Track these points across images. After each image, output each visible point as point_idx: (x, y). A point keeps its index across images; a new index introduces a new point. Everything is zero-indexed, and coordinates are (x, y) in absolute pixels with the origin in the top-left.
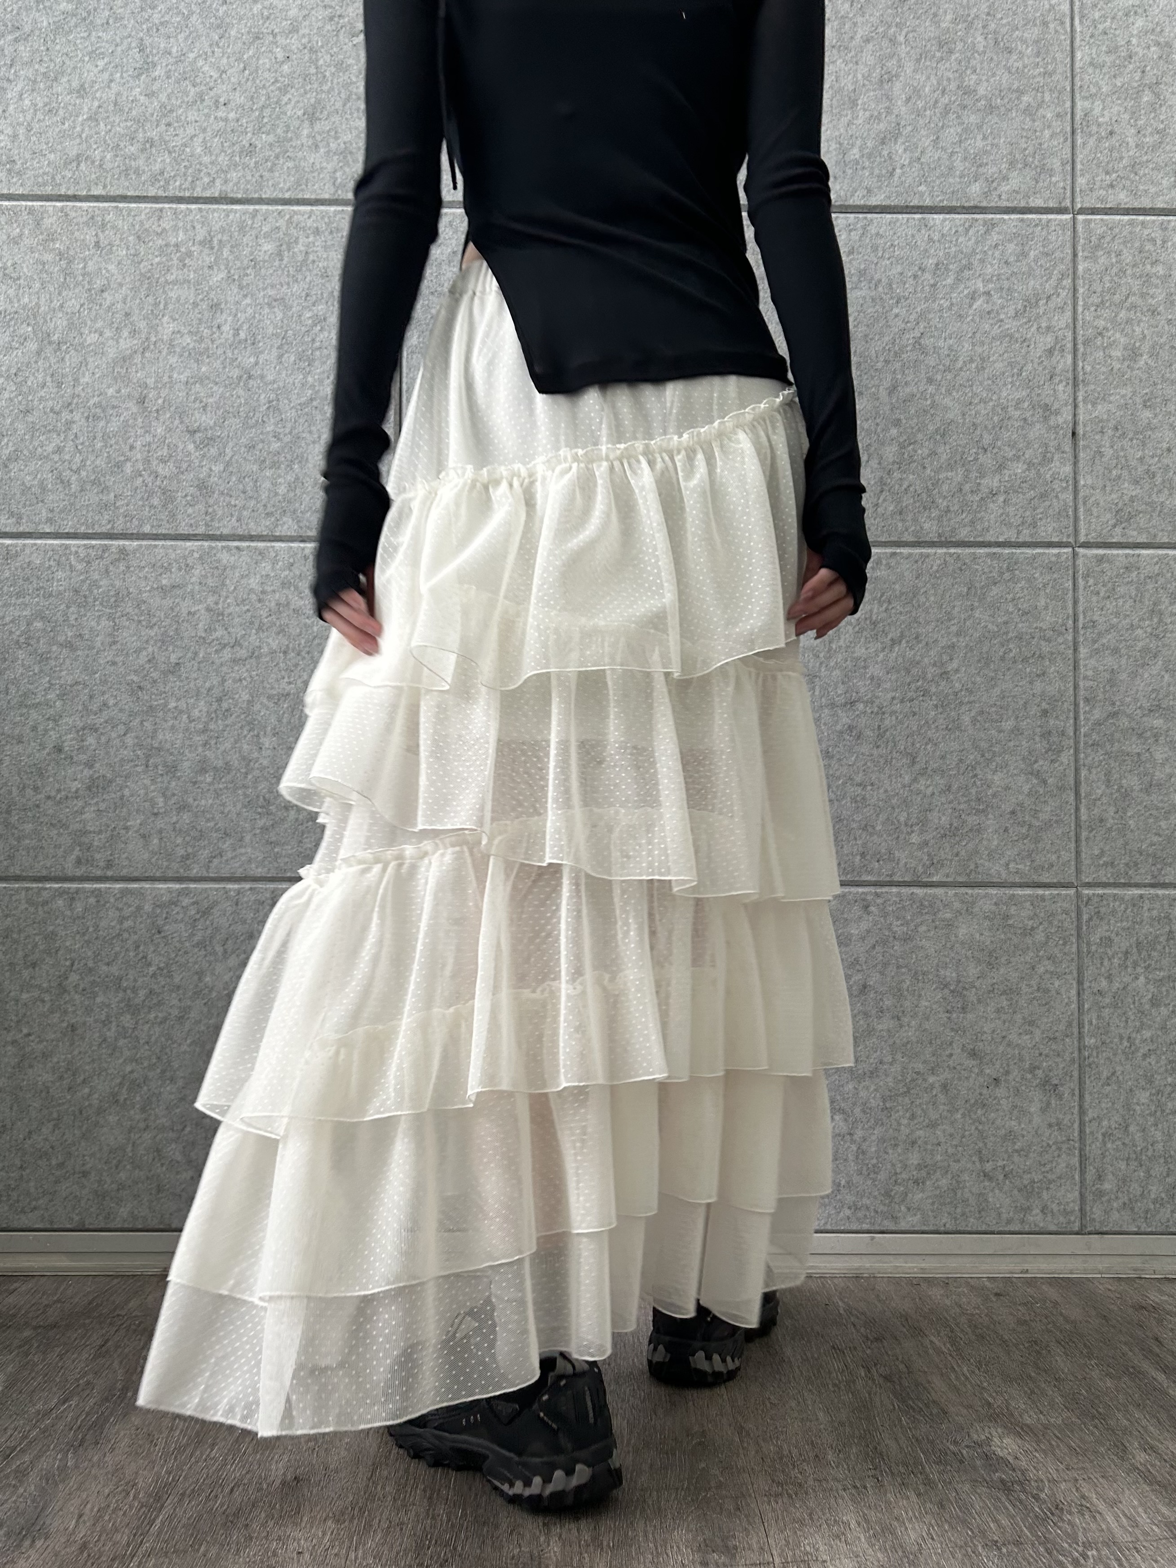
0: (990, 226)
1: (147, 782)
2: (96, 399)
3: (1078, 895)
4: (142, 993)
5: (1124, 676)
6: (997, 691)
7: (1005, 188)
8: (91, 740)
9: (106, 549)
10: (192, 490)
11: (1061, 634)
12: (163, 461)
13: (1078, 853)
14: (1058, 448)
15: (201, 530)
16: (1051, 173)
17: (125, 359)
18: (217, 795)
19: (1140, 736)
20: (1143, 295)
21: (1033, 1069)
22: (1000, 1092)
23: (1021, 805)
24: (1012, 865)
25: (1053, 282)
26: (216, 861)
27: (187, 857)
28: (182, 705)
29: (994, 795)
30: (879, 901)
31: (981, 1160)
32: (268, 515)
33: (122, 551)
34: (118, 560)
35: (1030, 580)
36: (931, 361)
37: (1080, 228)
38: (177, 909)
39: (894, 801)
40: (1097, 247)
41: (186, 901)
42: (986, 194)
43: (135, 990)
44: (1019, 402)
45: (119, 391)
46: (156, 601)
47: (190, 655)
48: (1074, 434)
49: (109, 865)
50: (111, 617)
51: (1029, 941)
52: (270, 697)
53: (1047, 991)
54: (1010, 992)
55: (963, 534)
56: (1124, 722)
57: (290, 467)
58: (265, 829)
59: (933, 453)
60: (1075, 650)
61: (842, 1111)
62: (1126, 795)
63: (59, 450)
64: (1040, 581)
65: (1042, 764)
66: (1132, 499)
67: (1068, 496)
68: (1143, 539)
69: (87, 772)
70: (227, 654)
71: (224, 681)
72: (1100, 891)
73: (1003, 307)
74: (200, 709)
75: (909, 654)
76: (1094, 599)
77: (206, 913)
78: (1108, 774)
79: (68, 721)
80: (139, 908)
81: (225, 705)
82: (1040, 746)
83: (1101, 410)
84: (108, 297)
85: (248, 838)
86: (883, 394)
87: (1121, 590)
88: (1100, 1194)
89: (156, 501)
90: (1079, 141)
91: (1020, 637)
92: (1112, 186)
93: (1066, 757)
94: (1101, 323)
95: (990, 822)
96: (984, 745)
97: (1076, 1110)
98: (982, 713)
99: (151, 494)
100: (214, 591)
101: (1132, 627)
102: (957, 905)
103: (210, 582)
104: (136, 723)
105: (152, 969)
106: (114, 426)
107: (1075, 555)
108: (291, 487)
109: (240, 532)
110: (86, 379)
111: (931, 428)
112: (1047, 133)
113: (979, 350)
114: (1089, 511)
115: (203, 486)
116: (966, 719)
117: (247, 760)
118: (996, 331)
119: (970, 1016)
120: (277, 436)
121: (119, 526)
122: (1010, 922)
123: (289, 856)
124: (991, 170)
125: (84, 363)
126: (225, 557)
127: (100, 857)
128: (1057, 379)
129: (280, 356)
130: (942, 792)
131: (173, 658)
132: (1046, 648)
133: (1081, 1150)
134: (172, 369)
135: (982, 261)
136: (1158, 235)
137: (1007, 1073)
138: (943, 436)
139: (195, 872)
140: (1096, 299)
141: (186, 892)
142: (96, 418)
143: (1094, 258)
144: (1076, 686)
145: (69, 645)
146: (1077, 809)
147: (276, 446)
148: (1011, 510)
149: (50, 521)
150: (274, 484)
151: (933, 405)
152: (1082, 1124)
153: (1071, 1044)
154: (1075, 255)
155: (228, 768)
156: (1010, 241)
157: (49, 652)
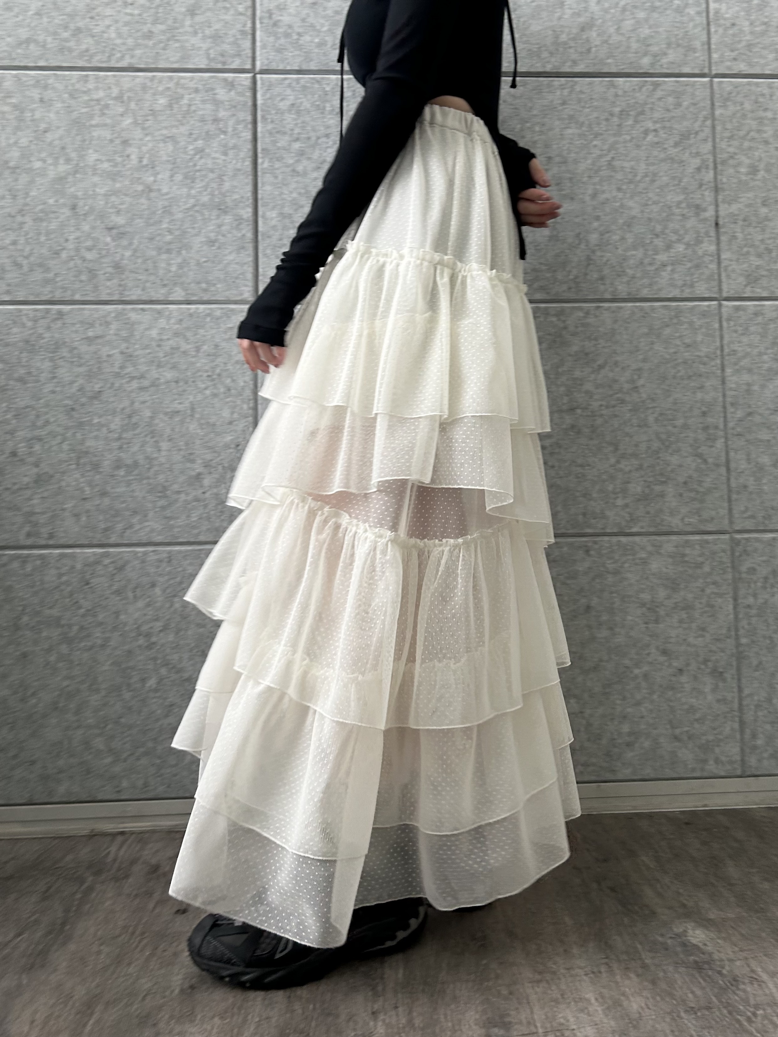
0: (656, 86)
1: (78, 476)
2: (40, 207)
3: (732, 539)
4: (75, 628)
5: (756, 388)
6: (671, 400)
7: (664, 60)
8: (37, 447)
9: (48, 311)
10: (110, 270)
11: (713, 359)
12: (89, 249)
13: (730, 510)
14: (707, 234)
15: (115, 298)
16: (694, 50)
17: (61, 179)
18: (129, 484)
19: (768, 428)
20: (759, 131)
21: (706, 661)
22: (684, 679)
23: (690, 477)
24: (686, 520)
25: (698, 123)
26: (128, 532)
27: (106, 530)
28: (103, 420)
29: (672, 471)
30: (596, 546)
31: (673, 727)
32: (165, 285)
33: (60, 313)
34: (57, 319)
35: (691, 323)
36: (619, 176)
37: (715, 86)
38: (100, 567)
39: (604, 477)
40: (727, 99)
41: (107, 561)
42: (652, 65)
43: (70, 626)
44: (680, 203)
45: (57, 201)
46: (84, 348)
47: (109, 385)
48: (717, 224)
49: (51, 536)
50: (52, 360)
51: (699, 571)
52: (166, 414)
53: (712, 606)
54: (688, 607)
55: (645, 293)
56: (757, 419)
57: (179, 253)
58: (163, 508)
59: (623, 239)
60: (723, 370)
61: (575, 696)
62: (761, 468)
63: (14, 243)
64: (698, 323)
65: (703, 450)
66: (758, 267)
67: (713, 266)
68: (765, 294)
69: (35, 470)
70: (135, 384)
71: (133, 403)
72: (746, 536)
73: (667, 140)
74: (116, 423)
75: (611, 375)
76: (735, 335)
77: (121, 569)
78: (748, 455)
79: (21, 434)
80: (73, 567)
81: (134, 420)
82: (702, 436)
83: (734, 208)
84: (49, 137)
85: (151, 514)
86: (587, 198)
87: (752, 329)
88: (755, 748)
89: (83, 278)
90: (713, 29)
91: (685, 362)
92: (735, 59)
93: (720, 444)
94: (731, 150)
95: (670, 490)
96: (663, 436)
97: (736, 690)
98: (661, 414)
99: (80, 272)
100: (126, 340)
101: (760, 354)
102: (650, 548)
103: (124, 334)
104: (69, 435)
105: (82, 611)
106: (53, 226)
107: (720, 306)
108: (180, 266)
109: (144, 298)
110: (33, 193)
111: (621, 221)
112: (691, 24)
113: (651, 168)
114: (728, 277)
115: (118, 267)
116: (651, 419)
117: (149, 459)
118: (662, 156)
119: (661, 626)
120: (170, 231)
121: (58, 295)
122: (686, 559)
123: (180, 527)
124: (655, 49)
125: (32, 182)
126: (133, 316)
127: (45, 531)
128: (704, 187)
129: (172, 176)
130: (637, 470)
131: (97, 387)
132: (702, 369)
133: (740, 717)
134: (95, 185)
135: (652, 109)
136: (766, 91)
137: (688, 665)
138: (629, 226)
139: (113, 540)
140: (727, 134)
141: (106, 555)
142: (41, 220)
143: (724, 106)
144: (724, 396)
145: (21, 380)
146: (728, 479)
147: (169, 238)
148: (676, 276)
149: (8, 292)
150: (169, 264)
151: (622, 206)
152: (741, 699)
153: (731, 642)
154: (713, 104)
155: (136, 464)
156: (669, 95)
157: (7, 385)
